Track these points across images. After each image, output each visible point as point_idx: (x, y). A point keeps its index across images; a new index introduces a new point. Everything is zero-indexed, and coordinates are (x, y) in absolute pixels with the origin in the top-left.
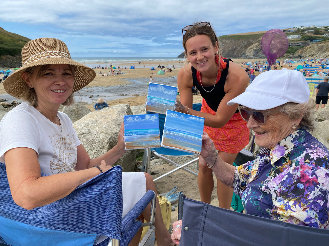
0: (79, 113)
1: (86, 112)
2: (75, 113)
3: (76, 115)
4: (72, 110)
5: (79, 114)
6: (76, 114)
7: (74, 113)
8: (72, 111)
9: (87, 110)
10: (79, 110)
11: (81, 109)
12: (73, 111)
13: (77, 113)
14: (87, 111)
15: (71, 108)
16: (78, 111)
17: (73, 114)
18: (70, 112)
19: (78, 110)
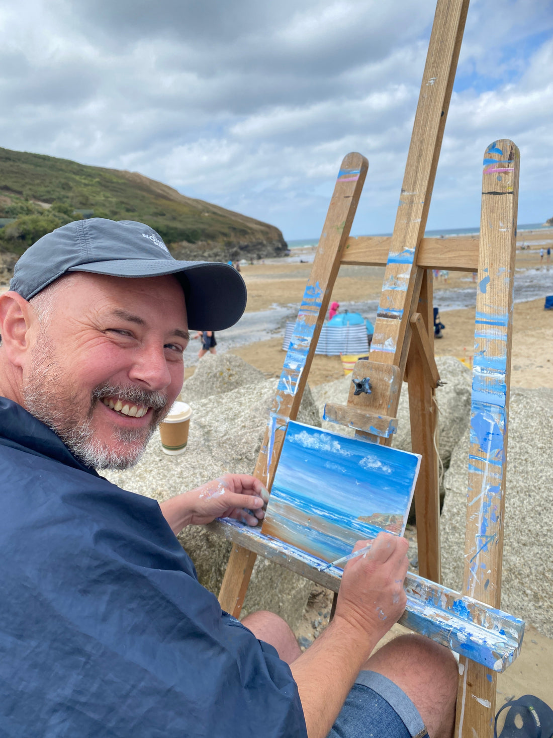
0: (233, 380)
1: (249, 379)
2: (223, 379)
3: (226, 386)
4: (216, 374)
5: (231, 384)
6: (225, 383)
7: (220, 379)
8: (215, 376)
9: (252, 372)
10: (234, 373)
11: (237, 369)
12: (218, 374)
13: (226, 380)
14: (253, 376)
15: (214, 369)
16: (231, 375)
17: (218, 383)
18: (210, 378)
19: (231, 372)
